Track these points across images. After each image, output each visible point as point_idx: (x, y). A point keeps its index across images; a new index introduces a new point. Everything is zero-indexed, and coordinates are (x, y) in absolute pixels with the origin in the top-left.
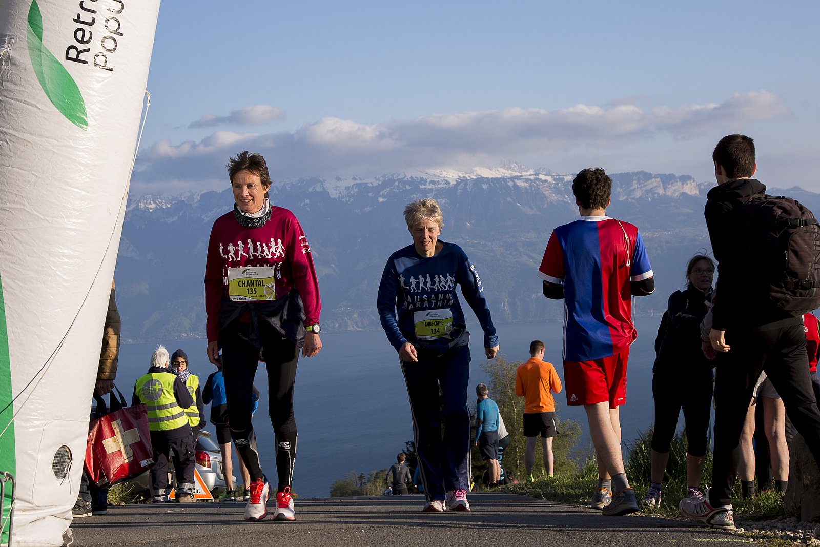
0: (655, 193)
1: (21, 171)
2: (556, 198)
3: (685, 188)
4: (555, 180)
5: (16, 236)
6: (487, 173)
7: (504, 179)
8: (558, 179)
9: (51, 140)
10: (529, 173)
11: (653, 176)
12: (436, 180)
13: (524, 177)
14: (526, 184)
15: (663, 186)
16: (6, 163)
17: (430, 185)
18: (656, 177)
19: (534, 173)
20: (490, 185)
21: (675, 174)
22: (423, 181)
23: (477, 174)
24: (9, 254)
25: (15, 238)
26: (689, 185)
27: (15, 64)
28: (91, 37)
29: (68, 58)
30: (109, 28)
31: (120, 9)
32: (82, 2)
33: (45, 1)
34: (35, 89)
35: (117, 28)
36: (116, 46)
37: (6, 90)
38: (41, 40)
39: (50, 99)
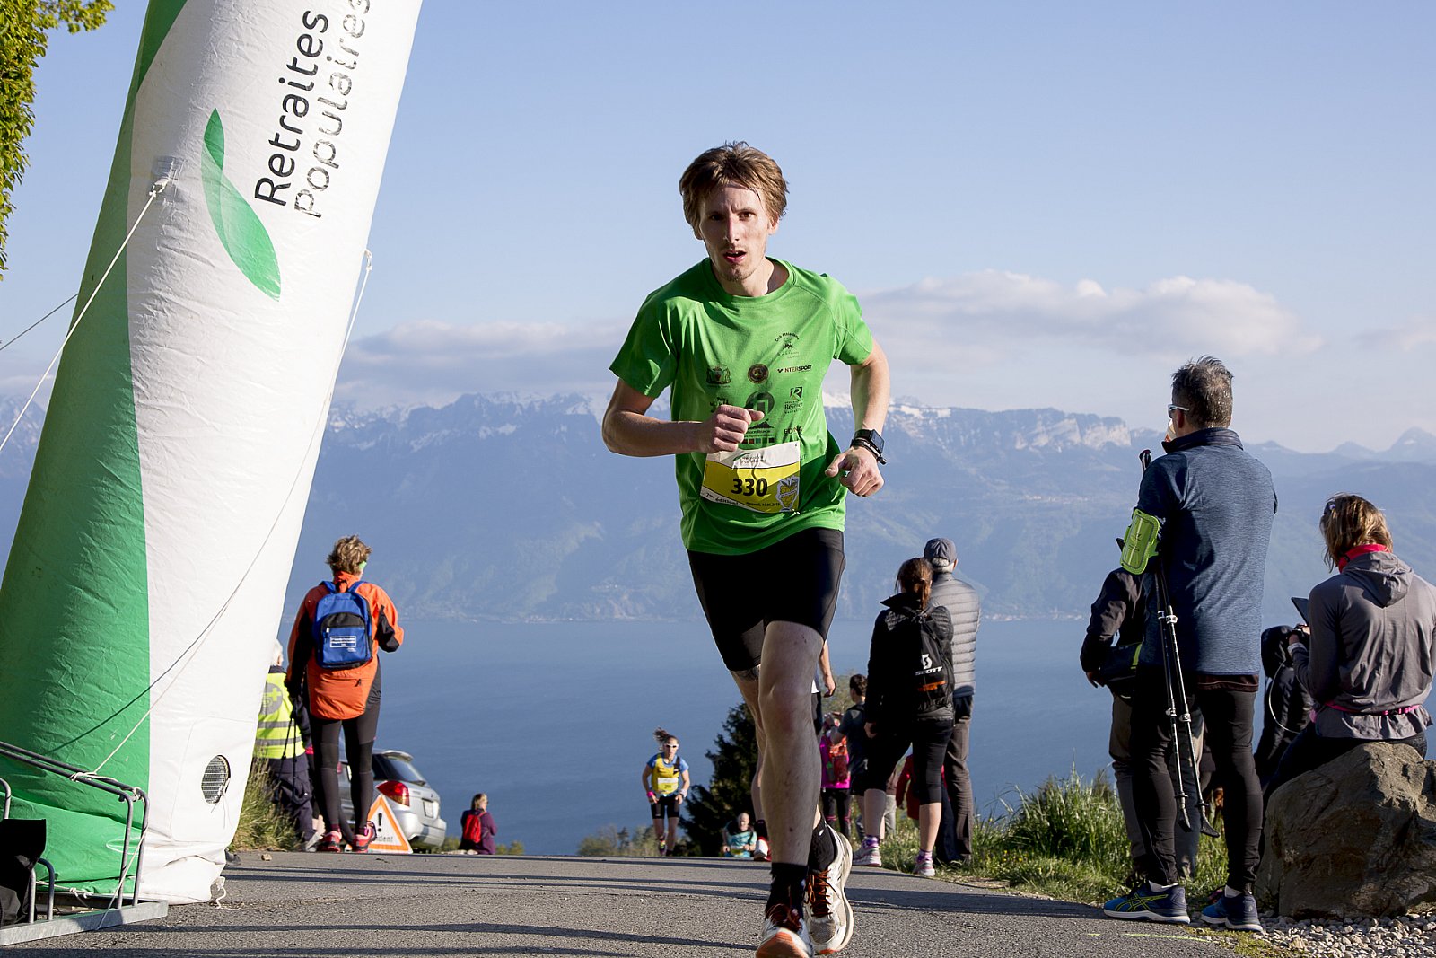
0: (1068, 441)
1: (181, 354)
2: (924, 441)
3: (1111, 436)
4: (924, 414)
5: (168, 446)
8: (929, 414)
9: (227, 312)
11: (1066, 415)
15: (1080, 431)
16: (161, 341)
18: (1070, 418)
21: (1097, 414)
24: (158, 474)
25: (167, 450)
27: (182, 201)
28: (292, 168)
29: (257, 196)
30: (320, 155)
31: (337, 129)
32: (284, 117)
33: (230, 112)
34: (208, 237)
35: (330, 157)
36: (328, 182)
37: (167, 237)
38: (221, 169)
39: (229, 253)
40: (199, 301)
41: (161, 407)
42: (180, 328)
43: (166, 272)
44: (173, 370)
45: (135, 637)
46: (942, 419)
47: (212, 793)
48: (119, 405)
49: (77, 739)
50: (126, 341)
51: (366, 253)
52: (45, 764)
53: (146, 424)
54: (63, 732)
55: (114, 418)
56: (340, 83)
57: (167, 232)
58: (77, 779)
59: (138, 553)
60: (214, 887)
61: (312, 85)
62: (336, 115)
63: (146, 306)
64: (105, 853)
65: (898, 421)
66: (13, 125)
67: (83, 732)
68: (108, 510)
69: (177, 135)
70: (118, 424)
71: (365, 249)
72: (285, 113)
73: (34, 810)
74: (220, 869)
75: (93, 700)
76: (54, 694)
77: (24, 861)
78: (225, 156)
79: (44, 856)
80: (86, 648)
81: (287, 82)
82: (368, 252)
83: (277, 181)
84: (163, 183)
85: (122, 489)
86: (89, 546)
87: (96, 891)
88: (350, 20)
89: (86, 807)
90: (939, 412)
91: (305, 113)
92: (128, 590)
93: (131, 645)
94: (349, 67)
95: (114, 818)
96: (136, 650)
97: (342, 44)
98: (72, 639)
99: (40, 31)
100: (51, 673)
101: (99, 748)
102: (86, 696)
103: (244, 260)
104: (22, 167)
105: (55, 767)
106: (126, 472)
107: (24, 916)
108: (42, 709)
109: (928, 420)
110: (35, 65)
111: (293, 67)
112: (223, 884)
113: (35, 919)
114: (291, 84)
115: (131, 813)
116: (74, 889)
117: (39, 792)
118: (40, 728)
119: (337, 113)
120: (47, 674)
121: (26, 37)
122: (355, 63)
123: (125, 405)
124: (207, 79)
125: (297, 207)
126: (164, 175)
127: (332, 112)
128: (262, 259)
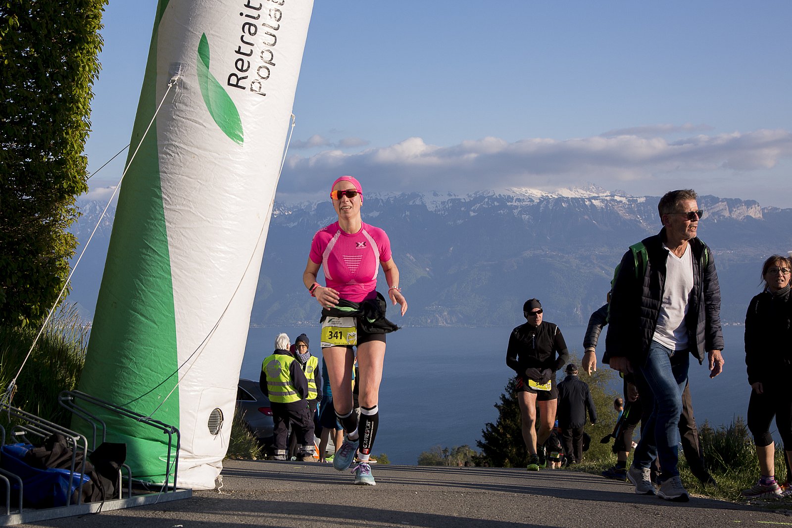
0: (721, 215)
1: (189, 179)
2: (629, 217)
3: (749, 212)
4: (629, 201)
5: (183, 233)
6: (567, 193)
7: (583, 199)
8: (632, 201)
9: (214, 154)
10: (605, 195)
11: (720, 199)
12: (521, 198)
13: (601, 198)
14: (603, 204)
15: (729, 209)
16: (177, 171)
17: (515, 202)
18: (722, 201)
20: (569, 204)
21: (740, 198)
22: (510, 199)
23: (558, 194)
24: (177, 248)
25: (182, 235)
26: (754, 209)
27: (187, 89)
28: (249, 67)
29: (229, 84)
30: (265, 59)
31: (274, 42)
32: (243, 36)
33: (212, 35)
34: (202, 110)
35: (270, 59)
36: (269, 74)
37: (179, 110)
38: (208, 68)
39: (214, 118)
40: (197, 148)
41: (179, 210)
42: (188, 163)
43: (179, 131)
44: (184, 188)
45: (168, 341)
46: (640, 203)
47: (214, 429)
48: (155, 208)
49: (140, 398)
50: (158, 172)
51: (292, 116)
52: (123, 412)
53: (171, 220)
54: (132, 394)
55: (153, 217)
56: (275, 14)
57: (179, 107)
58: (141, 420)
59: (168, 294)
60: (217, 481)
61: (259, 16)
62: (273, 34)
63: (168, 151)
64: (157, 462)
65: (613, 205)
66: (92, 46)
67: (142, 395)
68: (151, 270)
69: (182, 49)
70: (156, 220)
71: (291, 113)
72: (243, 34)
73: (119, 438)
74: (219, 471)
75: (147, 376)
76: (127, 373)
77: (115, 465)
78: (210, 61)
80: (142, 347)
81: (244, 15)
83: (240, 75)
84: (176, 79)
85: (158, 258)
86: (142, 290)
87: (154, 482)
89: (146, 436)
90: (638, 199)
91: (255, 33)
92: (164, 315)
93: (167, 346)
94: (280, 4)
95: (162, 442)
96: (170, 349)
98: (135, 343)
100: (124, 361)
101: (152, 404)
102: (144, 374)
103: (222, 122)
104: (98, 71)
105: (129, 414)
106: (160, 247)
107: (115, 496)
108: (121, 381)
109: (632, 204)
110: (103, 10)
111: (248, 6)
112: (222, 480)
113: (122, 497)
114: (247, 16)
115: (171, 440)
116: (142, 482)
117: (122, 427)
118: (119, 392)
119: (274, 32)
120: (122, 362)
122: (283, 1)
123: (158, 209)
124: (199, 15)
125: (252, 90)
126: (175, 74)
127: (271, 32)
128: (232, 122)
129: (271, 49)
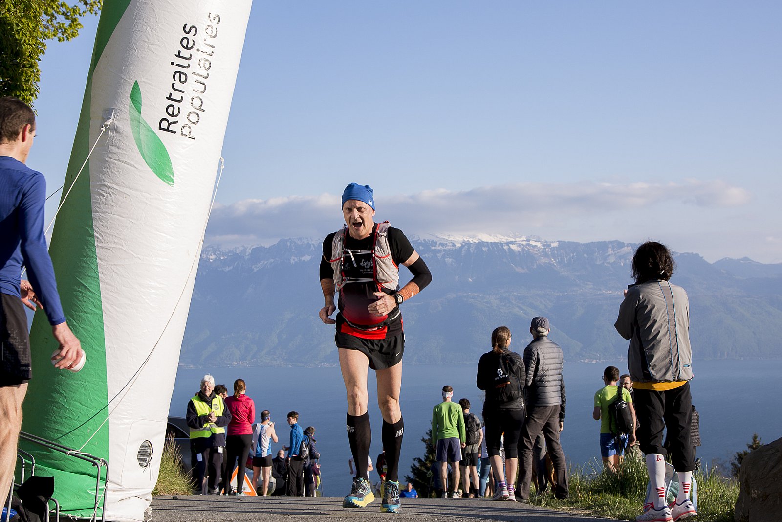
1: (120, 218)
2: (543, 261)
4: (543, 245)
5: (115, 269)
6: (486, 238)
7: (501, 243)
8: (546, 245)
9: (145, 194)
10: (522, 239)
11: (625, 244)
12: (445, 242)
13: (518, 243)
14: (520, 249)
16: (109, 211)
17: (439, 246)
18: (627, 246)
19: (525, 239)
20: (489, 247)
22: (434, 243)
23: (479, 239)
24: (109, 285)
25: (114, 271)
27: (118, 132)
28: (179, 112)
29: (160, 128)
30: (194, 105)
31: (203, 90)
32: (173, 84)
33: (145, 82)
34: (134, 152)
35: (200, 105)
36: (199, 119)
37: (111, 153)
38: (140, 113)
39: (145, 160)
40: (129, 188)
41: (110, 247)
42: (119, 203)
43: (112, 172)
44: (116, 227)
45: (99, 376)
46: (554, 248)
47: (143, 461)
48: (87, 246)
49: (70, 432)
50: (90, 211)
51: (221, 158)
52: (53, 446)
53: (102, 257)
54: (62, 428)
55: (85, 254)
56: (205, 64)
57: (111, 150)
58: (70, 454)
59: (99, 329)
60: (146, 513)
61: (189, 65)
62: (202, 82)
63: (100, 191)
64: (86, 495)
65: (529, 249)
66: (28, 93)
67: (73, 429)
68: (83, 306)
69: (115, 96)
70: (87, 257)
71: (220, 156)
72: (174, 82)
73: (48, 472)
74: (149, 503)
75: (77, 410)
76: (57, 407)
77: (43, 499)
78: (142, 106)
79: (53, 497)
80: (72, 382)
81: (175, 64)
82: (222, 158)
83: (171, 119)
84: (109, 123)
85: (89, 293)
87: (82, 516)
88: (210, 28)
89: (76, 470)
90: (552, 243)
91: (185, 81)
92: (94, 349)
93: (97, 380)
94: (209, 55)
95: (91, 475)
96: (100, 383)
97: (205, 42)
98: (65, 377)
99: (41, 41)
100: (54, 395)
101: (81, 437)
102: (74, 408)
103: (153, 164)
105: (58, 448)
106: (92, 284)
108: (50, 415)
109: (545, 249)
110: (39, 60)
111: (179, 56)
112: (151, 512)
114: (177, 65)
115: (100, 472)
116: (70, 515)
117: (50, 461)
118: (49, 426)
119: (203, 81)
120: (53, 397)
121: (34, 45)
122: (212, 52)
123: (91, 247)
124: (131, 64)
125: (182, 134)
126: (109, 118)
127: (200, 80)
128: (163, 164)
129: (201, 95)
